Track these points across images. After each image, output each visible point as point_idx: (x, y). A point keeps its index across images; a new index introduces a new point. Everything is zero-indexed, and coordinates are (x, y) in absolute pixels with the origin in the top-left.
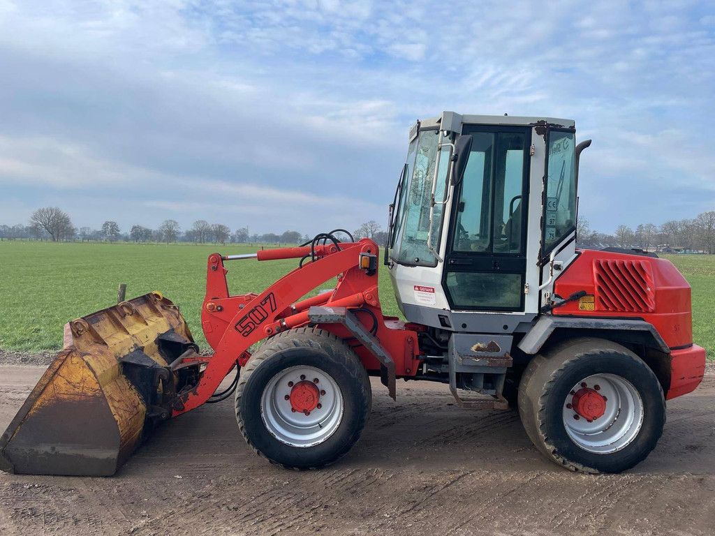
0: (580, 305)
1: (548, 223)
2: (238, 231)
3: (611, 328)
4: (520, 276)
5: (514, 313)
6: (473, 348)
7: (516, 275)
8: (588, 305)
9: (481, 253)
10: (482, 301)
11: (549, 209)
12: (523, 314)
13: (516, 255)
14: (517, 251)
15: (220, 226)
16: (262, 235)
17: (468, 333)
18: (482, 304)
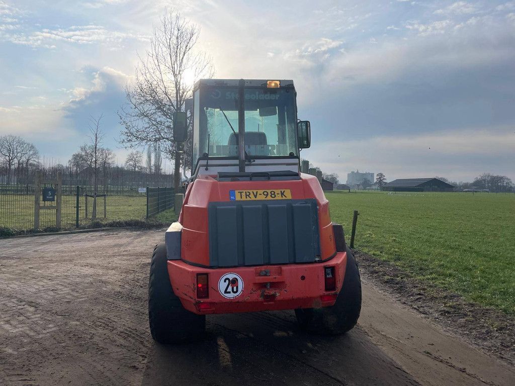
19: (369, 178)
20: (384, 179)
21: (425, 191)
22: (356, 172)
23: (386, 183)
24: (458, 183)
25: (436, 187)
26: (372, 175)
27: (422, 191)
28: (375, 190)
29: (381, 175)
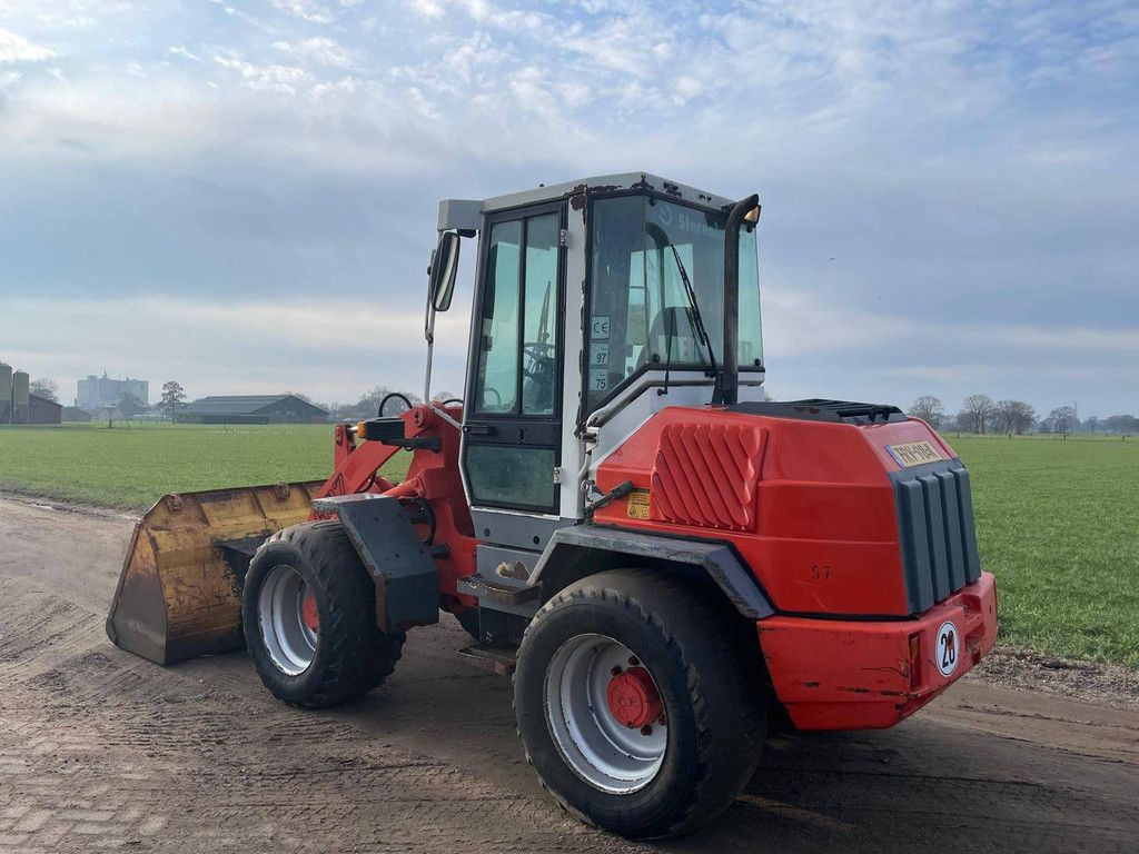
0: (629, 507)
1: (593, 360)
2: (1054, 412)
3: (638, 552)
4: (552, 453)
5: (546, 516)
6: (498, 571)
7: (549, 452)
8: (640, 510)
9: (506, 414)
10: (506, 494)
11: (594, 335)
12: (557, 518)
13: (547, 418)
14: (549, 411)
15: (1015, 405)
16: (1106, 418)
17: (490, 544)
18: (507, 499)
19: (136, 392)
20: (181, 396)
21: (274, 423)
22: (100, 377)
23: (186, 405)
24: (330, 407)
25: (294, 414)
26: (144, 385)
27: (266, 421)
28: (156, 419)
29: (173, 387)
